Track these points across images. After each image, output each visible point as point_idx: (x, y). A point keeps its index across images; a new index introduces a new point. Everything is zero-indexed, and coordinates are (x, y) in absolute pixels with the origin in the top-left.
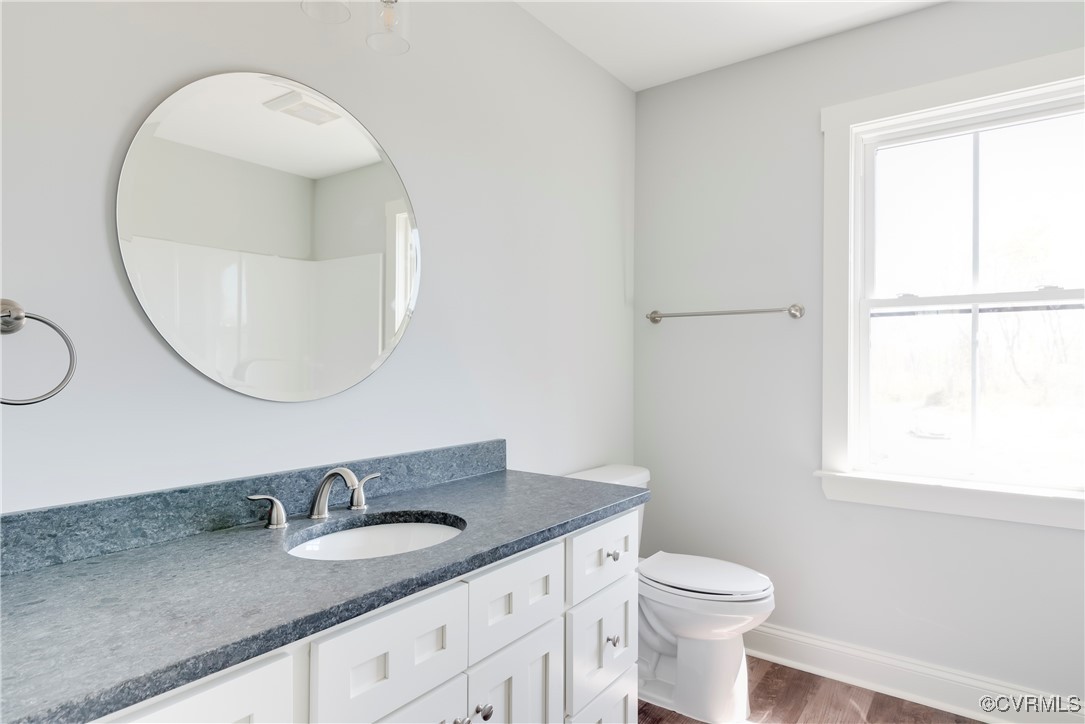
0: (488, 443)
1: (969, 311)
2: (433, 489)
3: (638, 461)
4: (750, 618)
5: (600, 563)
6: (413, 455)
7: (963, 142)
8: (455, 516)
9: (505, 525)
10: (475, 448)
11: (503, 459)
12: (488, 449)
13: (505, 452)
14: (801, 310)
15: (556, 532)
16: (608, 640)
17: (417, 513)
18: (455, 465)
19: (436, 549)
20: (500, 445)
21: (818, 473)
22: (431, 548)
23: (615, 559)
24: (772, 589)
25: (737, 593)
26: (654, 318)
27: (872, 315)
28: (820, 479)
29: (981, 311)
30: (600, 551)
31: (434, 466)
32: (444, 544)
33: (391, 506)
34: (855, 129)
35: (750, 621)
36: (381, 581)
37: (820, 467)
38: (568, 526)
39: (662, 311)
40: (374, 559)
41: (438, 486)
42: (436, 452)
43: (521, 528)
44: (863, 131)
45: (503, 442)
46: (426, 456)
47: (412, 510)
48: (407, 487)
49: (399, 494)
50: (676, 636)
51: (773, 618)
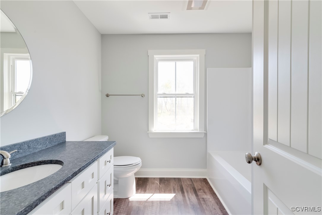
0: (60, 133)
1: (175, 97)
2: (40, 152)
3: (103, 134)
4: (136, 169)
5: (105, 164)
6: (30, 141)
7: (173, 63)
8: (56, 160)
9: (78, 160)
10: (55, 136)
11: (65, 138)
12: (60, 135)
13: (65, 136)
14: (144, 95)
15: (96, 159)
16: (108, 185)
17: (38, 162)
18: (47, 142)
19: (56, 174)
20: (63, 134)
21: (148, 132)
22: (54, 174)
23: (110, 162)
24: (141, 161)
25: (134, 163)
26: (107, 96)
27: (158, 97)
28: (148, 133)
29: (177, 97)
30: (105, 161)
31: (40, 144)
32: (58, 171)
33: (24, 162)
34: (155, 56)
35: (136, 170)
36: (38, 193)
37: (148, 131)
38: (99, 156)
39: (110, 94)
40: (29, 185)
41: (41, 150)
42: (40, 139)
43: (85, 159)
44: (156, 57)
45: (65, 132)
46: (36, 141)
47: (35, 161)
48: (28, 153)
49: (25, 157)
50: (118, 178)
51: (141, 167)
